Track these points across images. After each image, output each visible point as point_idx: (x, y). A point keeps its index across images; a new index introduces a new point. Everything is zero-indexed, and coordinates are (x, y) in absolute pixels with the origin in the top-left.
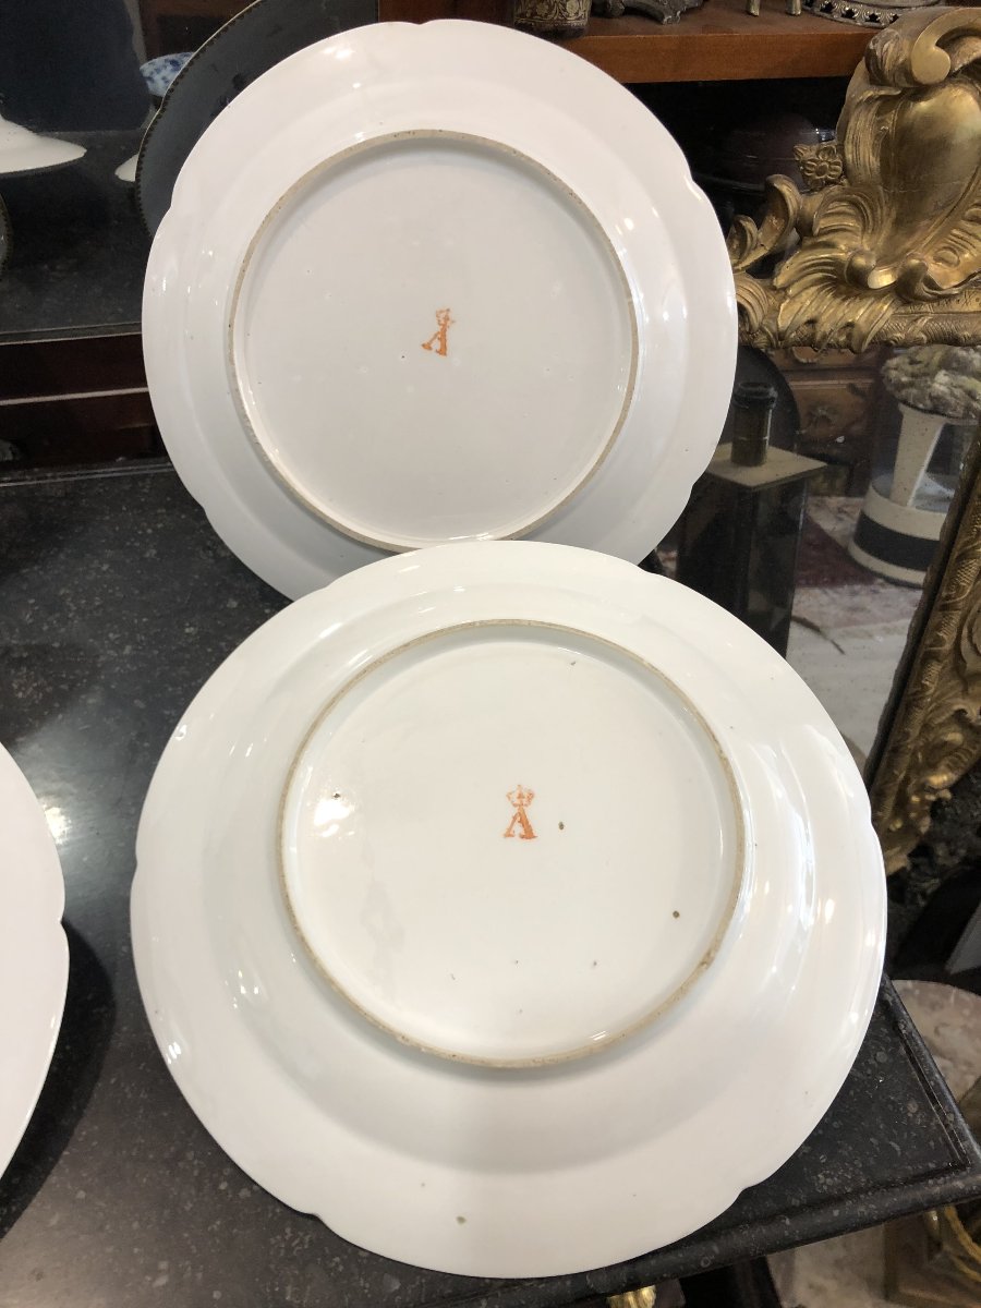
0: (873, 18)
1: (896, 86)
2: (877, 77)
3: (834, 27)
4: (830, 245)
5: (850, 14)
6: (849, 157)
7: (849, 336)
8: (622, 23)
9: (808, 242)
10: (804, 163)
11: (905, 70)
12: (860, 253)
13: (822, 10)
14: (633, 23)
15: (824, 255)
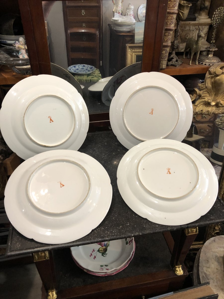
0: (209, 65)
1: (214, 75)
2: (210, 73)
3: (203, 66)
4: (204, 98)
5: (206, 64)
6: (207, 85)
7: (208, 113)
8: (170, 67)
9: (201, 98)
10: (199, 86)
11: (215, 73)
12: (209, 100)
13: (201, 64)
14: (172, 67)
15: (203, 100)
